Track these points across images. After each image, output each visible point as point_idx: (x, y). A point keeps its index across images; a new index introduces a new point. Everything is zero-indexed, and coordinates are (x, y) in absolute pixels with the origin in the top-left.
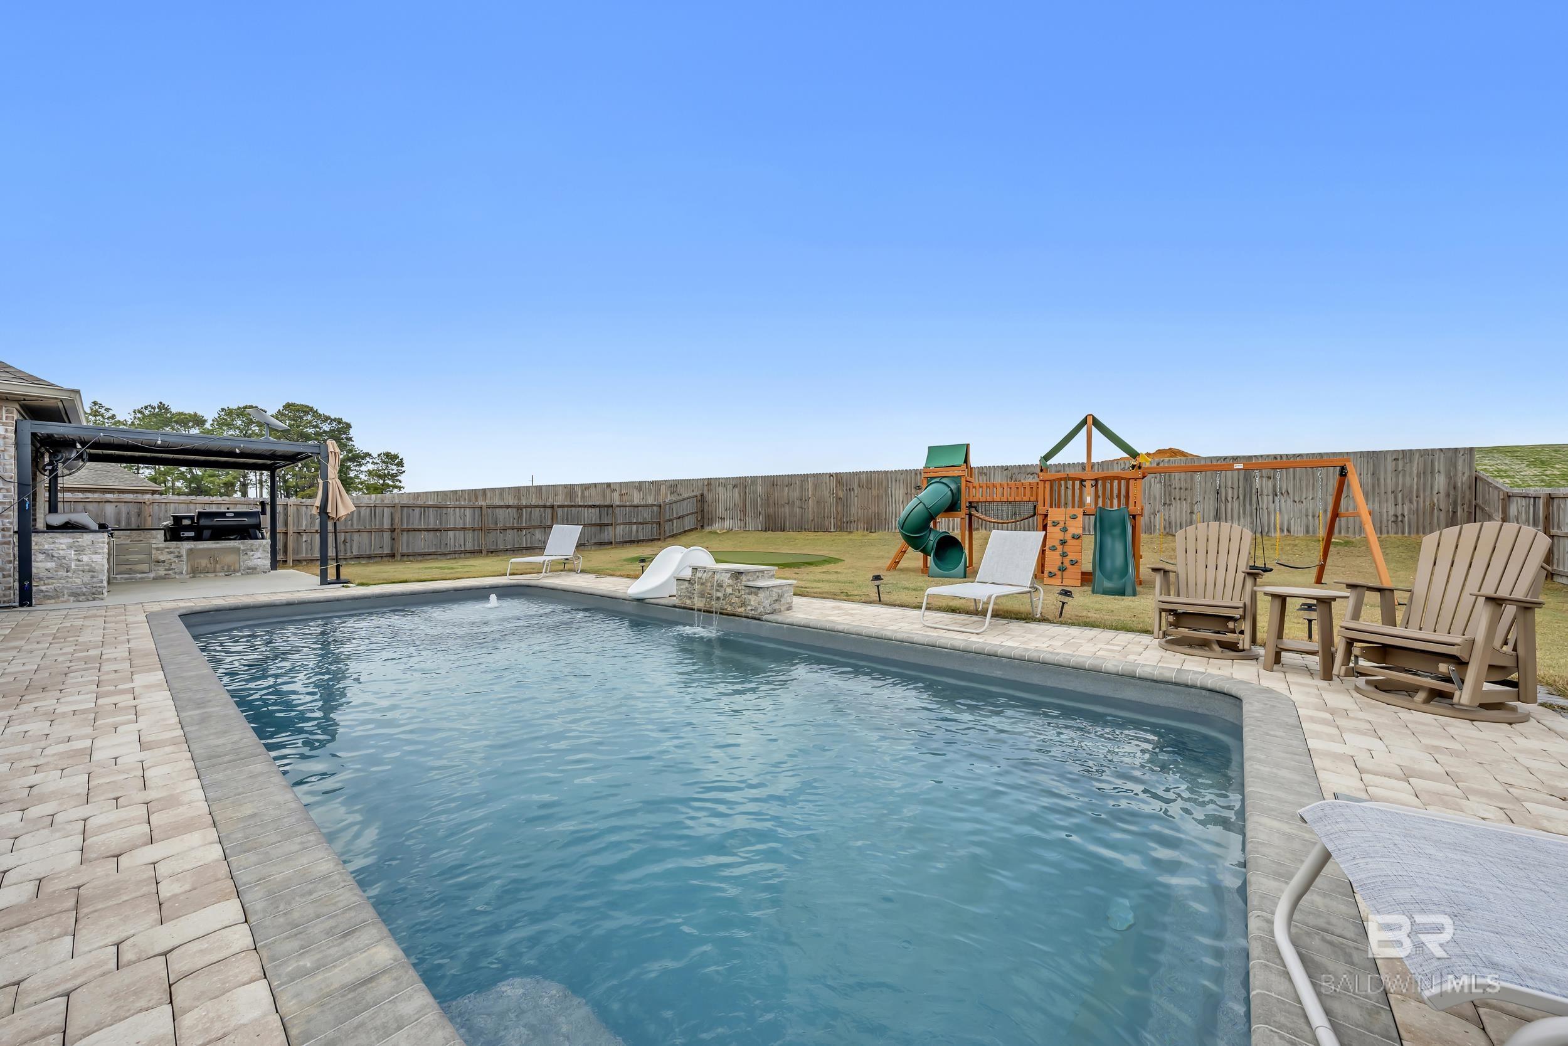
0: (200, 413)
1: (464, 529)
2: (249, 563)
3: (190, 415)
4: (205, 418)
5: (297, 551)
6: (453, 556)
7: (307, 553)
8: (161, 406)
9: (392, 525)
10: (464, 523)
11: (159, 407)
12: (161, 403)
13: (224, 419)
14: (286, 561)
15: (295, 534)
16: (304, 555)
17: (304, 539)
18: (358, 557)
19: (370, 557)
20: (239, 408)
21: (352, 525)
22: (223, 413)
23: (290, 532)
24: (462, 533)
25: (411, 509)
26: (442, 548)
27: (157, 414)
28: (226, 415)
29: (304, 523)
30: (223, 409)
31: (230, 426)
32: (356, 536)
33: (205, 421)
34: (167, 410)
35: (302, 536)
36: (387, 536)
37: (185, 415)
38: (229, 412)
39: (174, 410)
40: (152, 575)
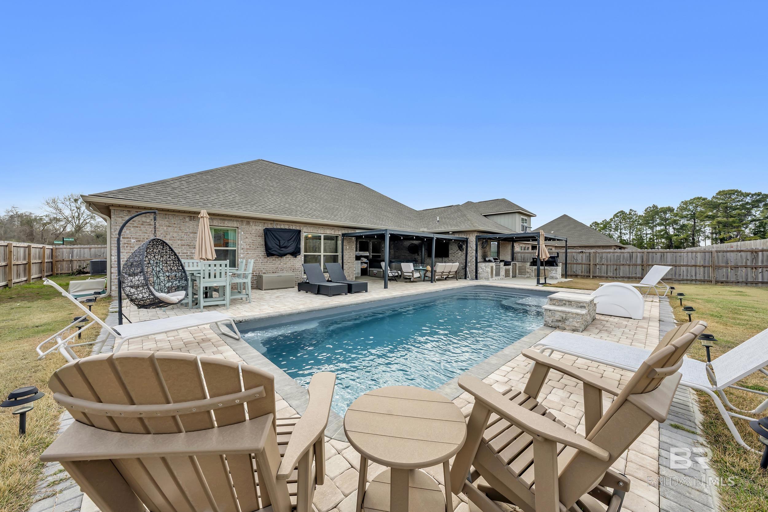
0: (671, 206)
1: (695, 266)
2: (551, 275)
3: (666, 208)
4: (674, 208)
5: (594, 272)
6: (686, 282)
7: (599, 274)
8: (654, 206)
9: (642, 262)
10: (696, 262)
11: (653, 207)
12: (654, 205)
13: (682, 207)
14: (589, 276)
15: (594, 265)
16: (597, 274)
17: (598, 268)
18: (623, 277)
19: (629, 278)
20: (691, 200)
21: (620, 262)
22: (682, 204)
23: (592, 264)
24: (693, 268)
25: (654, 254)
26: (677, 276)
27: (652, 210)
28: (684, 205)
29: (598, 260)
30: (682, 202)
31: (685, 209)
32: (622, 267)
33: (674, 209)
34: (657, 207)
35: (596, 266)
36: (639, 268)
37: (665, 208)
38: (686, 203)
39: (659, 207)
40: (526, 276)
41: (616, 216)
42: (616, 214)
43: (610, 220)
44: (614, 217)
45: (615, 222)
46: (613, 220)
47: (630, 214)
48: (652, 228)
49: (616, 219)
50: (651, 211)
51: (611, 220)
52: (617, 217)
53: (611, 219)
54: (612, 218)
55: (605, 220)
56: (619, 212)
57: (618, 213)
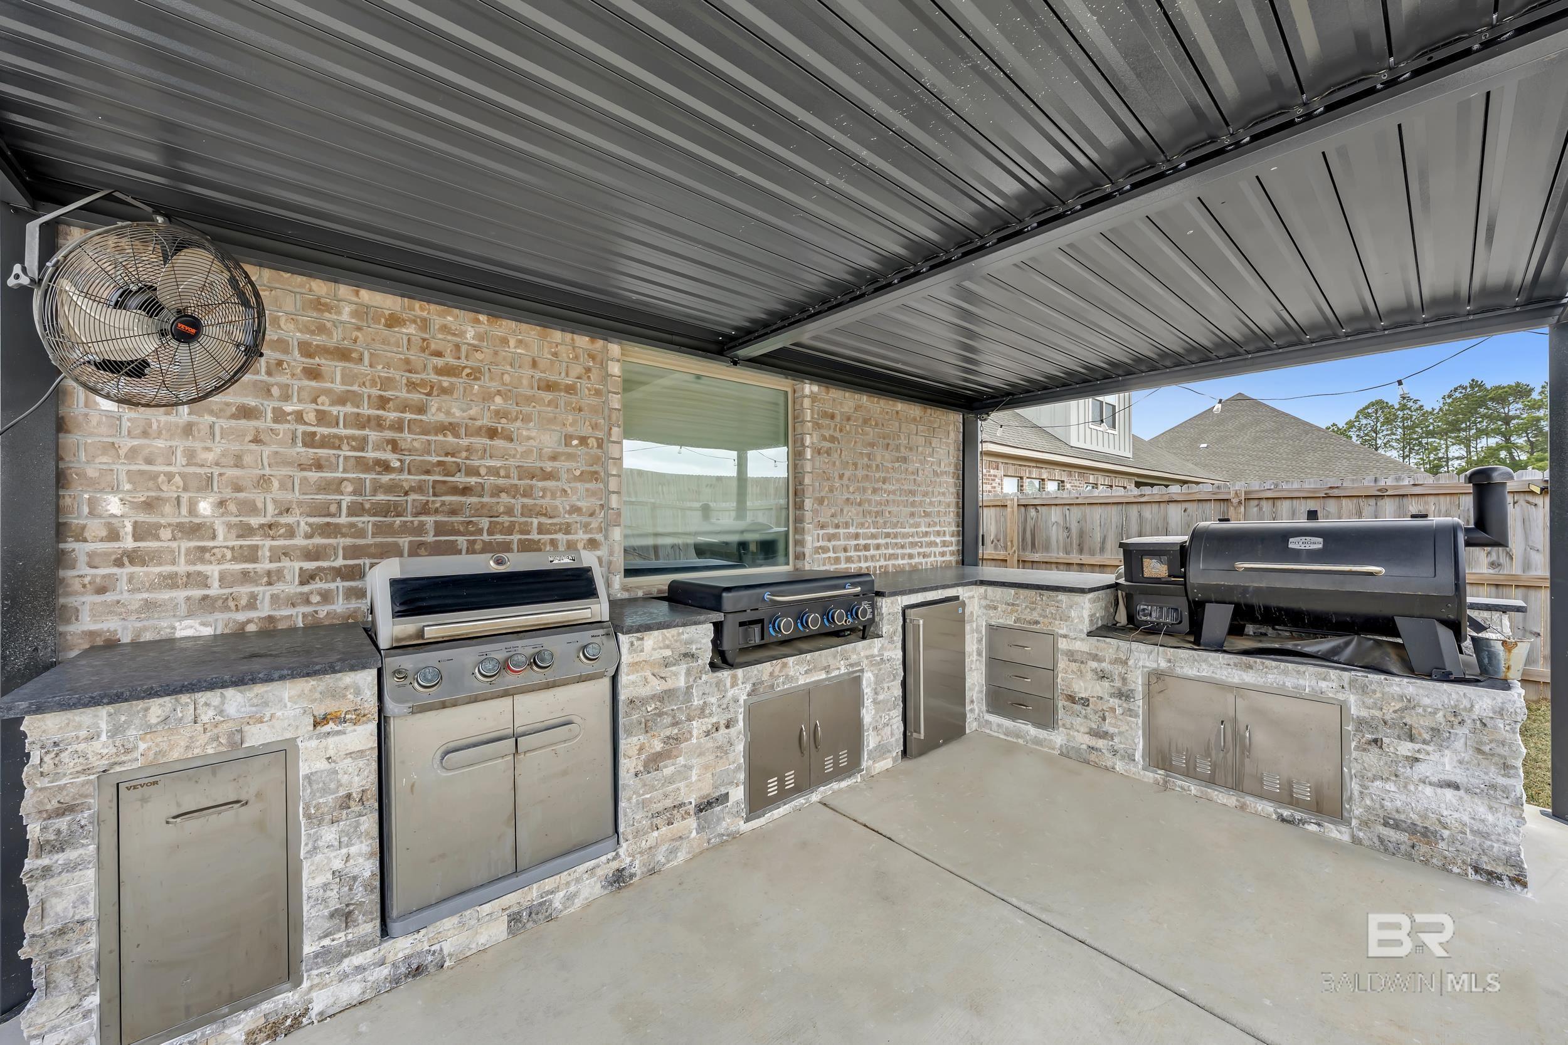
0: (1523, 382)
3: (1510, 387)
8: (1475, 384)
11: (1470, 385)
12: (1473, 380)
27: (1469, 394)
34: (1481, 387)
37: (1505, 387)
39: (1489, 386)
41: (1363, 413)
42: (1364, 409)
43: (1346, 424)
44: (1357, 417)
45: (1360, 429)
46: (1356, 424)
47: (1403, 407)
48: (1466, 443)
49: (1364, 422)
50: (1466, 397)
51: (1351, 425)
52: (1367, 416)
53: (1350, 421)
54: (1353, 418)
55: (1334, 425)
56: (1373, 404)
57: (1367, 408)
